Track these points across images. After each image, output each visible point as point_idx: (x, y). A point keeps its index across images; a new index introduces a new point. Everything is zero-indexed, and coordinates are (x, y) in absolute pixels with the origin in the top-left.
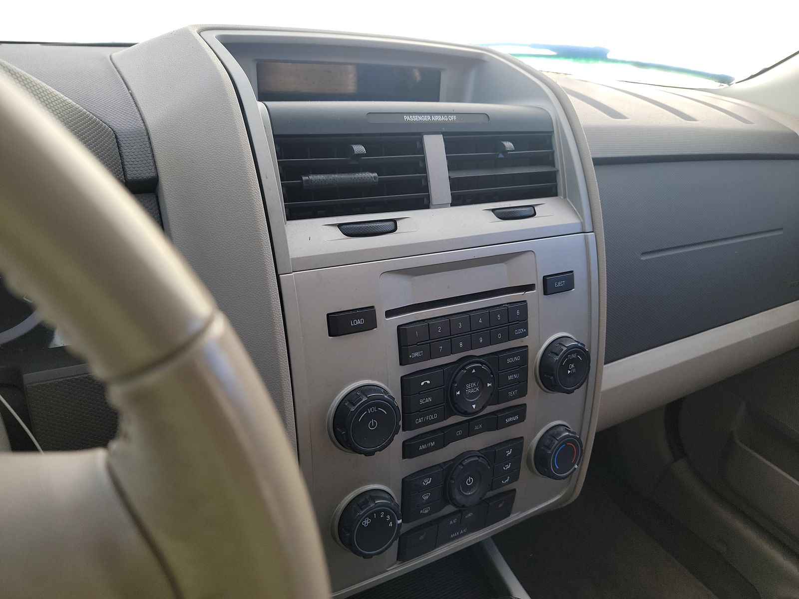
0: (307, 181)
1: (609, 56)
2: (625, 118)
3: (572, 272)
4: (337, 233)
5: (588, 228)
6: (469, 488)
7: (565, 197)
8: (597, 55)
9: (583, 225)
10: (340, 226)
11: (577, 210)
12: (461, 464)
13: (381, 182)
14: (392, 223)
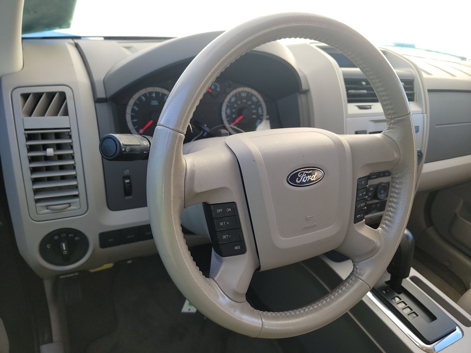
0: (350, 92)
1: (416, 47)
2: (432, 75)
3: (418, 126)
4: (357, 108)
5: (424, 112)
6: (382, 194)
7: (417, 102)
8: (412, 46)
9: (423, 111)
10: (357, 106)
11: (421, 106)
12: (381, 185)
13: (367, 93)
14: (370, 106)
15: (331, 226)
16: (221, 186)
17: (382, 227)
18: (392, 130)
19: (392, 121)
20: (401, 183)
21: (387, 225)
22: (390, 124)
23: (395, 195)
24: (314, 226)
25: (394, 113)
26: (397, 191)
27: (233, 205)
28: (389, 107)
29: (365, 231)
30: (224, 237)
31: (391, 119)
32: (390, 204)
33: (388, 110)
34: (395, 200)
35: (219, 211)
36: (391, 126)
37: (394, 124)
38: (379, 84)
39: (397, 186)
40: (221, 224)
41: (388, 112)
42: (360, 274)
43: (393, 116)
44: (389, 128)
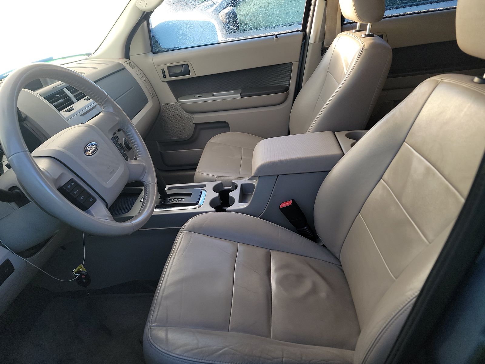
0: (56, 103)
10: (66, 111)
13: (64, 101)
14: (72, 108)
15: (120, 168)
16: (60, 174)
17: (139, 157)
18: (106, 108)
19: (103, 103)
20: (130, 131)
21: (139, 154)
22: (103, 105)
23: (132, 138)
24: (113, 170)
25: (101, 99)
26: (131, 136)
27: (72, 180)
28: (96, 96)
29: (134, 162)
30: (82, 198)
31: (101, 102)
32: (133, 144)
33: (96, 99)
34: (133, 141)
35: (69, 187)
36: (104, 106)
37: (104, 104)
38: (84, 87)
39: (129, 134)
40: (75, 193)
41: (97, 100)
42: (148, 182)
43: (101, 101)
44: (104, 108)
